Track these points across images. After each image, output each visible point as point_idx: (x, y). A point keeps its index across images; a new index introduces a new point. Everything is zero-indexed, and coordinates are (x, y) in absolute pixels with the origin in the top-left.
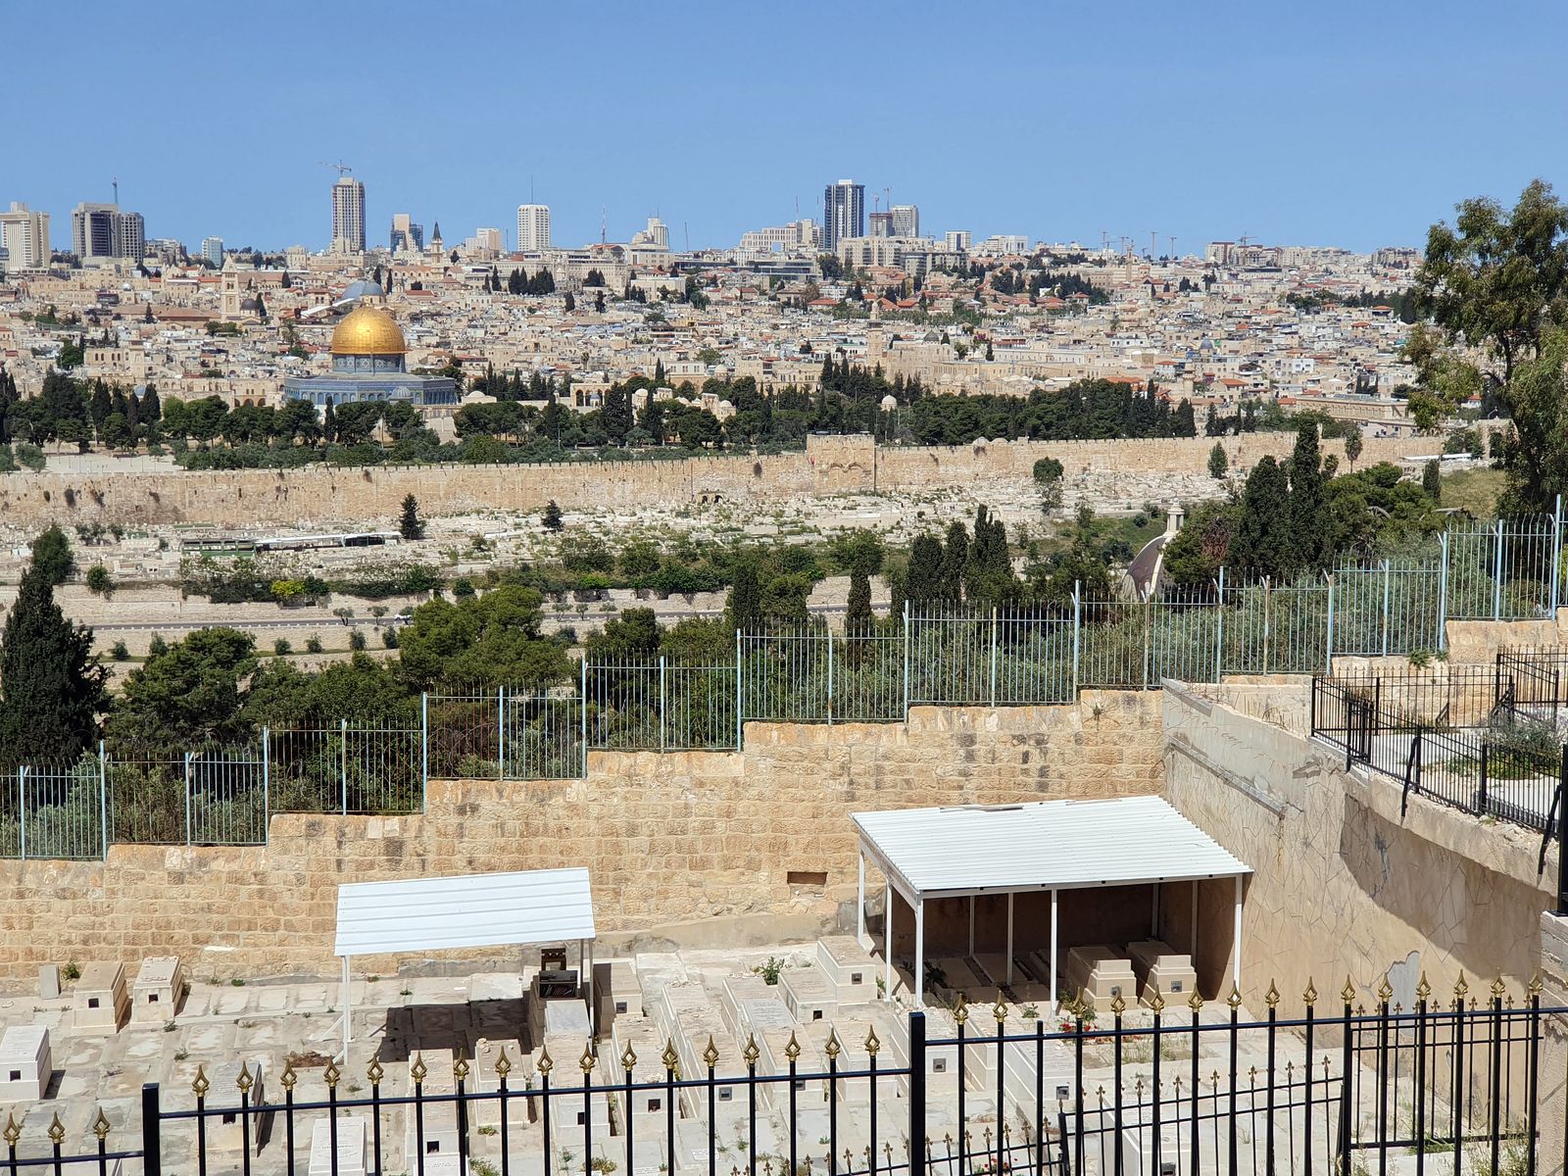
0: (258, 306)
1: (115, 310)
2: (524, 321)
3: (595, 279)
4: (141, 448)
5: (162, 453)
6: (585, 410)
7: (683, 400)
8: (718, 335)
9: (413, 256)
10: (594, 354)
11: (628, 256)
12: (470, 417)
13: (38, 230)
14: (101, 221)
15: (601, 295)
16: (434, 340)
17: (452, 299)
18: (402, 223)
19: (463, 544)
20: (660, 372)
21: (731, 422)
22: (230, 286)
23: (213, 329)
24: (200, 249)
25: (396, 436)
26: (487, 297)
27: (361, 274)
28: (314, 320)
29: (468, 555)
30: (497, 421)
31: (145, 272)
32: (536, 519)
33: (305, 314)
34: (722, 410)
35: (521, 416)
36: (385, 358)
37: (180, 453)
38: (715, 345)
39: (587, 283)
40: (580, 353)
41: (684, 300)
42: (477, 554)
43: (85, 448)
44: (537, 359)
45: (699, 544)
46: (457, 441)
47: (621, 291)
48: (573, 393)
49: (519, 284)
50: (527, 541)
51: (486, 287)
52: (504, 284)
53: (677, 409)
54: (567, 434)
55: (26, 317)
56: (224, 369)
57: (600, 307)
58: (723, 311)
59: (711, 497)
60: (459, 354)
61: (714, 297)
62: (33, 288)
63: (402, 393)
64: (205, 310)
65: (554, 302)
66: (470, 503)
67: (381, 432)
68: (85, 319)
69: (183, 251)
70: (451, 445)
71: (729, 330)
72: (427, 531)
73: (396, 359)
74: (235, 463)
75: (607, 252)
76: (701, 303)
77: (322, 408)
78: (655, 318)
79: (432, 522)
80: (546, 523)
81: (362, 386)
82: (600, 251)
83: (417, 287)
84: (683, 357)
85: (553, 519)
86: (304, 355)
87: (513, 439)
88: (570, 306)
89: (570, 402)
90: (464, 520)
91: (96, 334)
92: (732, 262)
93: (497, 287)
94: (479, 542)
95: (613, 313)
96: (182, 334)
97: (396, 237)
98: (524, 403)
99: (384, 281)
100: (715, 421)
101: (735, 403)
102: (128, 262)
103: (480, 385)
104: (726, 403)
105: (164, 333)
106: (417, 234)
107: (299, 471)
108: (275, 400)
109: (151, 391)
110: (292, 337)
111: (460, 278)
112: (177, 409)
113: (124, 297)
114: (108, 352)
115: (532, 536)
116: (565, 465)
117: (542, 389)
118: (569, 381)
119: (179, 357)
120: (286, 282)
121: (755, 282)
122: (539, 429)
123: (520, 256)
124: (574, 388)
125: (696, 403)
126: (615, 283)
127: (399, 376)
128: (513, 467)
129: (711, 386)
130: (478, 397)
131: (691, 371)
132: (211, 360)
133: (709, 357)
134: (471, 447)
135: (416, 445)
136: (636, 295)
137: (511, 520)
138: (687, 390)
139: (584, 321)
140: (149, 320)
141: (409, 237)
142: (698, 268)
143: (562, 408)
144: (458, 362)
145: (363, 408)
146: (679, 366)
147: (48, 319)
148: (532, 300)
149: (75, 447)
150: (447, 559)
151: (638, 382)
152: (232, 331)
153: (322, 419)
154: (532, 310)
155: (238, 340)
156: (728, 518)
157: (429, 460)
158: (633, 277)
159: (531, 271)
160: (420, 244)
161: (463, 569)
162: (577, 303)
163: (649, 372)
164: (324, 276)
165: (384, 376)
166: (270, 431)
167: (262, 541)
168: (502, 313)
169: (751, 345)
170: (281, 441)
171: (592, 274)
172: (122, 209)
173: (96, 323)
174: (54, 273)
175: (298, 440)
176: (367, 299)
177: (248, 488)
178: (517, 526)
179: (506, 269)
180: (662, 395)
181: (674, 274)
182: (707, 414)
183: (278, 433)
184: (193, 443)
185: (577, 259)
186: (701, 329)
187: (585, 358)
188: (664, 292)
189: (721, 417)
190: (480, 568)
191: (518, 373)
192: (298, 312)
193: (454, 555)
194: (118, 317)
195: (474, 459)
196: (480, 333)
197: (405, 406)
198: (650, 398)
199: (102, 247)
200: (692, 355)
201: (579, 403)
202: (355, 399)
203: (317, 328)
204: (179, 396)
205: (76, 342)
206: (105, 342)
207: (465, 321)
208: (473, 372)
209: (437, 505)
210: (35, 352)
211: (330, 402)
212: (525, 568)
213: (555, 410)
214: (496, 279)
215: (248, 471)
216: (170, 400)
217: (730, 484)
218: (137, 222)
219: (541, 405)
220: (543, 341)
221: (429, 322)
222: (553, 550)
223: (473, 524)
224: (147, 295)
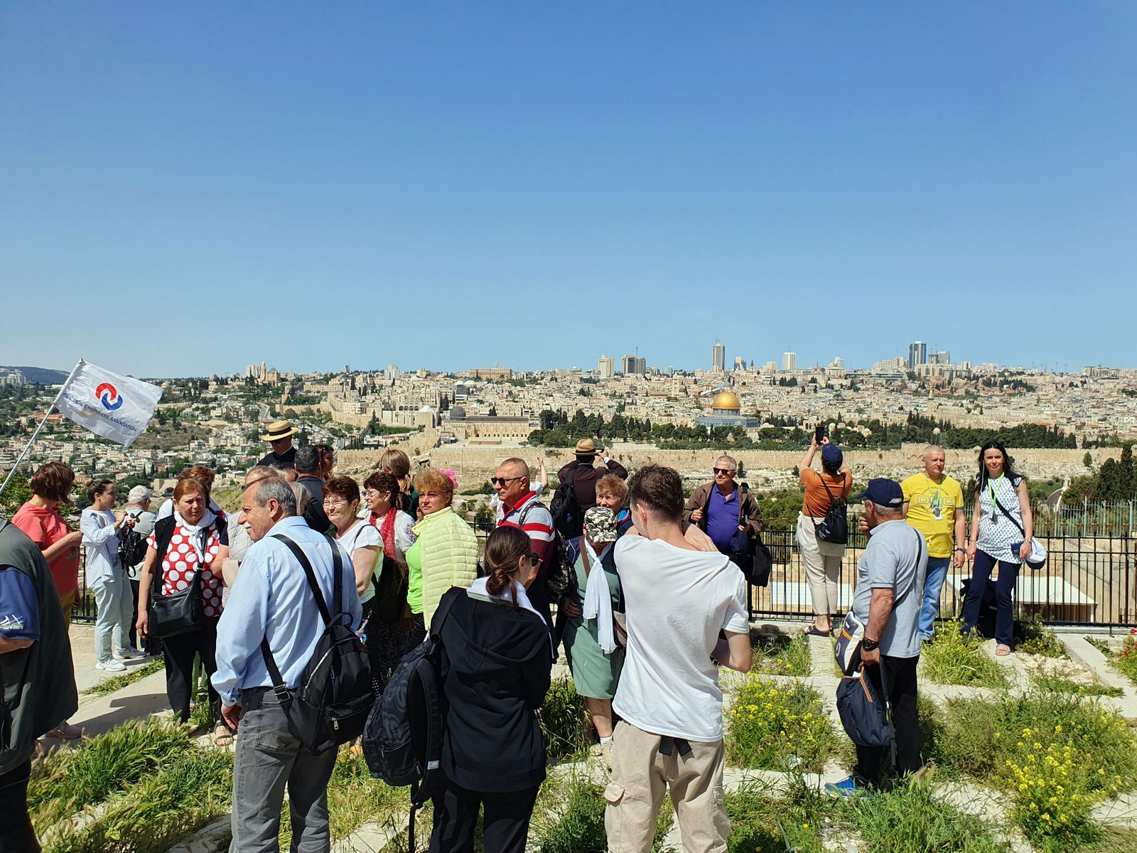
0: (685, 391)
1: (635, 392)
2: (785, 397)
3: (814, 380)
4: (644, 441)
5: (652, 443)
6: (809, 431)
7: (849, 428)
8: (864, 402)
9: (743, 373)
10: (813, 409)
11: (827, 372)
12: (764, 433)
13: (611, 364)
14: (631, 361)
15: (816, 387)
16: (750, 404)
17: (757, 388)
18: (738, 360)
19: (760, 481)
20: (840, 417)
21: (869, 437)
22: (676, 384)
23: (669, 399)
24: (665, 370)
25: (736, 439)
26: (770, 388)
27: (723, 379)
28: (705, 396)
29: (763, 485)
30: (775, 434)
31: (646, 379)
32: (789, 472)
33: (702, 394)
34: (866, 432)
35: (784, 433)
36: (732, 410)
37: (658, 443)
38: (862, 406)
39: (810, 382)
40: (807, 409)
41: (850, 388)
42: (766, 484)
43: (625, 441)
44: (790, 411)
45: (856, 485)
46: (759, 441)
47: (824, 385)
48: (804, 424)
49: (783, 382)
50: (786, 481)
51: (770, 384)
52: (778, 383)
53: (847, 432)
54: (802, 440)
55: (606, 394)
56: (673, 413)
57: (815, 391)
58: (866, 393)
59: (861, 466)
60: (759, 409)
61: (862, 388)
62: (609, 384)
63: (738, 423)
64: (666, 392)
65: (797, 389)
66: (764, 465)
67: (730, 438)
68: (625, 395)
69: (658, 371)
70: (756, 443)
71: (869, 400)
72: (747, 475)
73: (737, 411)
74: (677, 448)
75: (819, 370)
76: (857, 390)
77: (709, 428)
78: (838, 396)
79: (749, 472)
80: (793, 474)
81: (723, 420)
82: (816, 370)
83: (744, 384)
84: (849, 411)
85: (796, 473)
86: (702, 409)
87: (781, 441)
88: (803, 391)
89: (803, 428)
90: (761, 471)
91: (629, 400)
92: (870, 374)
93: (775, 384)
94: (767, 480)
95: (820, 394)
96: (658, 401)
97: (736, 365)
98: (785, 428)
99: (732, 382)
100: (863, 437)
101: (871, 429)
102: (639, 375)
103: (768, 421)
104: (867, 430)
105: (652, 400)
106: (744, 364)
107: (700, 451)
108: (691, 425)
109: (648, 421)
110: (697, 403)
111: (761, 380)
112: (657, 427)
113: (638, 387)
114: (633, 407)
115: (787, 478)
116: (801, 452)
117: (792, 423)
118: (803, 419)
119: (657, 409)
120: (695, 382)
121: (879, 381)
122: (791, 438)
123: (784, 372)
124: (805, 422)
125: (855, 429)
126: (822, 382)
127: (737, 417)
128: (781, 452)
129: (861, 423)
130: (767, 425)
131: (852, 416)
132: (668, 410)
133: (860, 411)
134: (765, 444)
135: (743, 443)
136: (831, 387)
137: (779, 472)
138: (851, 424)
139: (809, 397)
140: (647, 396)
141: (741, 365)
142: (856, 376)
143: (800, 430)
144: (759, 412)
145: (724, 429)
146: (848, 414)
147: (613, 395)
148: (788, 389)
149: (622, 440)
150: (755, 486)
151: (831, 420)
152: (676, 399)
153: (709, 432)
154: (788, 393)
155: (678, 403)
156: (868, 475)
157: (748, 448)
158: (829, 380)
159: (788, 378)
160: (745, 368)
161: (761, 490)
162: (806, 390)
163: (835, 417)
164: (709, 380)
165: (732, 417)
166: (690, 436)
167: (686, 476)
168: (776, 393)
169: (877, 407)
170: (694, 440)
171: (812, 379)
172: (639, 357)
173: (629, 397)
174: (615, 379)
175: (700, 440)
176: (725, 388)
177: (682, 457)
178: (782, 475)
179: (778, 377)
180: (841, 426)
181: (846, 378)
182: (860, 433)
183: (693, 437)
184: (662, 440)
185: (806, 373)
186: (857, 400)
187: (809, 411)
188: (842, 386)
189: (865, 435)
190: (767, 490)
191: (783, 416)
192: (699, 393)
193: (757, 484)
194: (636, 395)
195: (765, 448)
196: (768, 401)
197: (740, 428)
198: (836, 427)
199: (631, 370)
200: (853, 410)
201: (807, 428)
202: (721, 425)
203: (706, 399)
204: (657, 423)
205: (623, 403)
206: (632, 403)
207: (762, 397)
208: (765, 416)
209: (751, 466)
210: (609, 407)
211: (712, 426)
212: (785, 491)
213: (797, 430)
214: (774, 381)
215: (682, 451)
216: (655, 424)
217: (869, 462)
218: (643, 361)
219: (792, 428)
220: (792, 404)
221: (749, 397)
222: (796, 484)
223: (765, 473)
224: (646, 387)
